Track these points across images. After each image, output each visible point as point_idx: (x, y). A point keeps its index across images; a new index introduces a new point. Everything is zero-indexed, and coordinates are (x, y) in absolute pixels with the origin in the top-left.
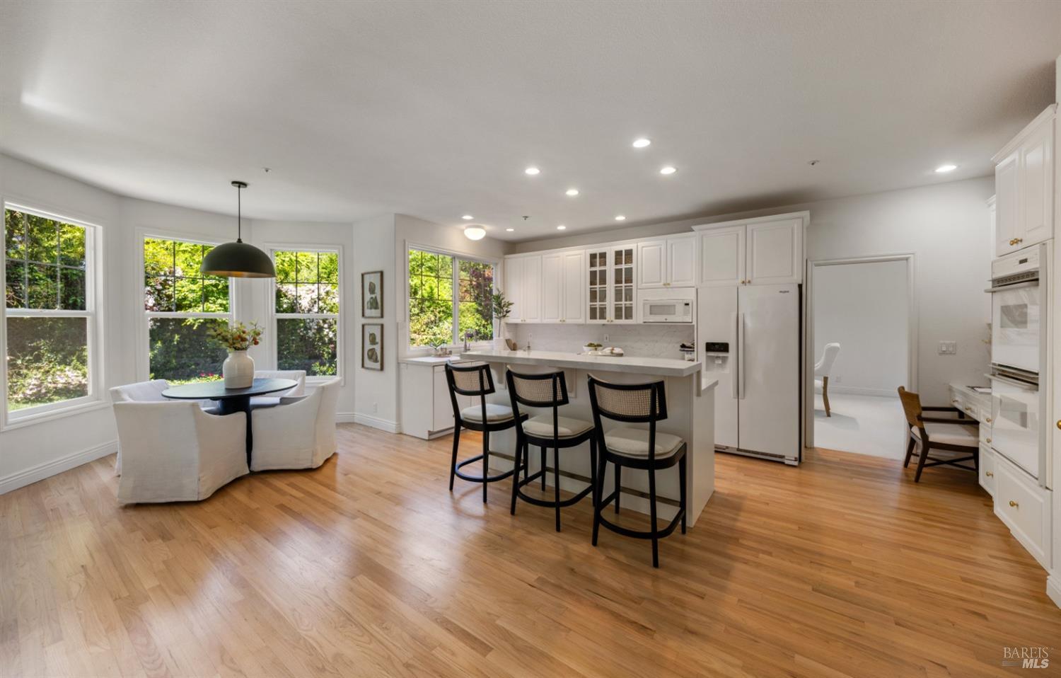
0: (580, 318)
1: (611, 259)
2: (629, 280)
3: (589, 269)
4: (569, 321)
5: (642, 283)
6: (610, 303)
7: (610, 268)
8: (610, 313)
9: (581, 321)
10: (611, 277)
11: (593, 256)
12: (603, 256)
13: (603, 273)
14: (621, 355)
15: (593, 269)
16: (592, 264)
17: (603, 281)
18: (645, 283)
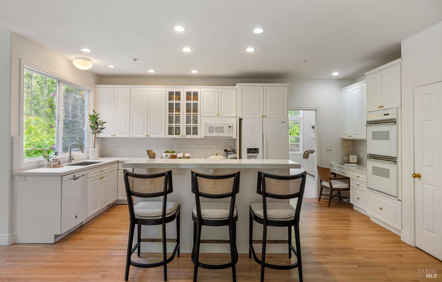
0: (161, 134)
1: (183, 96)
2: (195, 111)
3: (168, 102)
4: (152, 136)
5: (204, 113)
6: (183, 125)
7: (183, 102)
8: (183, 131)
9: (162, 136)
10: (183, 108)
11: (171, 94)
12: (178, 94)
13: (178, 105)
14: (189, 158)
15: (171, 102)
16: (170, 99)
17: (178, 110)
18: (206, 113)
